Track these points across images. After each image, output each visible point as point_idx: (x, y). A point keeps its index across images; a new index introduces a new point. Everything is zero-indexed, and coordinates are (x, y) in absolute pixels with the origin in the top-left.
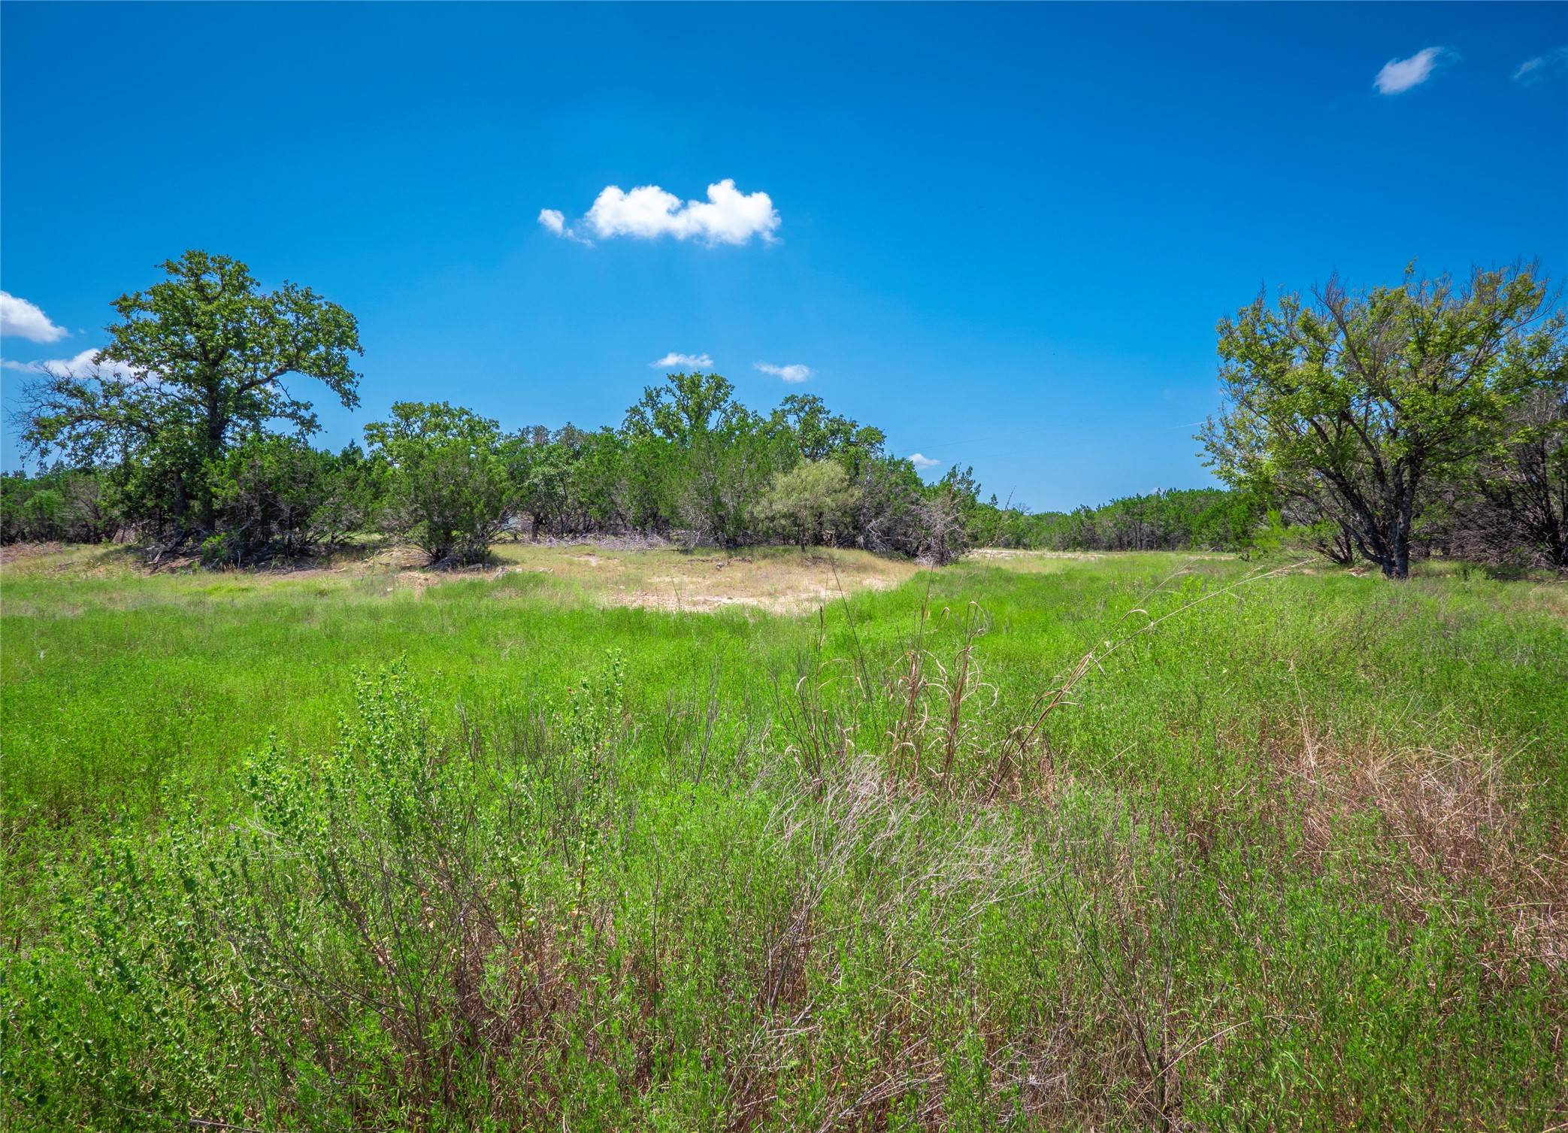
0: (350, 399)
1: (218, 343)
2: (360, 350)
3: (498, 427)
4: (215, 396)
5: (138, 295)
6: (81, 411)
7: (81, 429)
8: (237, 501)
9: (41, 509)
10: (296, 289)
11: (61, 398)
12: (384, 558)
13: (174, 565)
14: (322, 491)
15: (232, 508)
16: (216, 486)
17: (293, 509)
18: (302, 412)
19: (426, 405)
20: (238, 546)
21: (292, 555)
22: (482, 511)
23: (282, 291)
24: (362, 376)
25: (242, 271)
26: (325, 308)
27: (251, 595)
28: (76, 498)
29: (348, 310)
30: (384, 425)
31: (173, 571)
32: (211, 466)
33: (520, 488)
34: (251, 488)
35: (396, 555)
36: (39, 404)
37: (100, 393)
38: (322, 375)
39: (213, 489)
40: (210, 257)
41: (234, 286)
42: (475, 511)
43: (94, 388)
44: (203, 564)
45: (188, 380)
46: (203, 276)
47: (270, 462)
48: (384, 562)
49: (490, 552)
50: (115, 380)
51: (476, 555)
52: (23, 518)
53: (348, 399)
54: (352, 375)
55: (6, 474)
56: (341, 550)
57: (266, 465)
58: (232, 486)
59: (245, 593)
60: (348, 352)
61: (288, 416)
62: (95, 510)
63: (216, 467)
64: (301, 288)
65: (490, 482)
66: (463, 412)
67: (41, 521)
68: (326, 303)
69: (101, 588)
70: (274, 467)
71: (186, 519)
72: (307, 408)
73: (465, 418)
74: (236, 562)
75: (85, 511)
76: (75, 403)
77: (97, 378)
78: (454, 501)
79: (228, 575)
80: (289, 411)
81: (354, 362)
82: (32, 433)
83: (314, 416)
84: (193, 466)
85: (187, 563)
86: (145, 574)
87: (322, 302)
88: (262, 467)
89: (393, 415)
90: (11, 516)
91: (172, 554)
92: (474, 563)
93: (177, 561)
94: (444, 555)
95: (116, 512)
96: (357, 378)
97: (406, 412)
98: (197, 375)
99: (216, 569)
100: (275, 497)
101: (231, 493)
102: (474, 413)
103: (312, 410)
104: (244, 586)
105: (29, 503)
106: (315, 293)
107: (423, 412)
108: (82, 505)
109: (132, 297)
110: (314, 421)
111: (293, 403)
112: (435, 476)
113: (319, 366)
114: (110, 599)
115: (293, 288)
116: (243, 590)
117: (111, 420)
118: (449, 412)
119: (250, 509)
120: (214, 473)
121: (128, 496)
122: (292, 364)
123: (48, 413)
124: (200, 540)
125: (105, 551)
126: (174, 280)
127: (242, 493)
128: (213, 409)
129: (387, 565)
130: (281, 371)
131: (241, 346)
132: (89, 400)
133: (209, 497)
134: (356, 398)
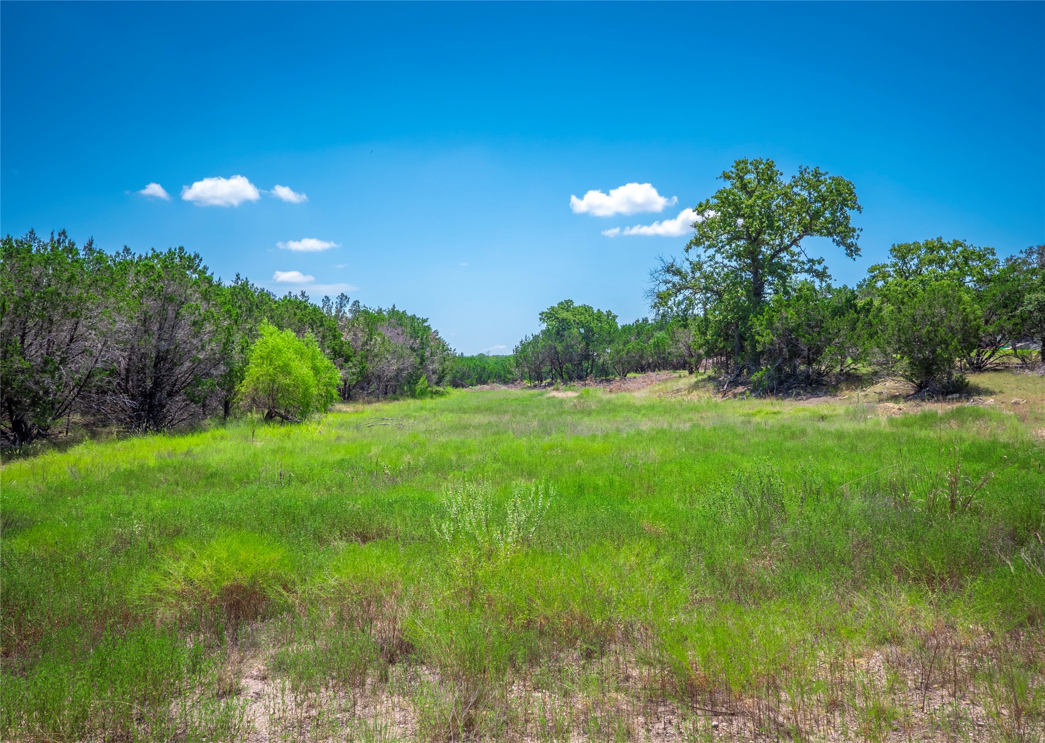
0: (852, 251)
1: (756, 228)
2: (859, 209)
3: (994, 254)
4: (756, 265)
5: (708, 201)
6: (680, 285)
7: (680, 297)
8: (772, 344)
9: (658, 346)
10: (808, 171)
11: (669, 277)
12: (878, 388)
13: (736, 391)
14: (830, 333)
15: (770, 349)
16: (758, 334)
17: (809, 350)
18: (817, 267)
19: (922, 242)
20: (773, 379)
21: (811, 385)
22: (956, 347)
23: (798, 175)
24: (862, 230)
25: (770, 166)
26: (829, 181)
27: (779, 417)
28: (678, 341)
29: (847, 179)
30: (885, 266)
31: (735, 396)
32: (755, 319)
33: (1013, 316)
34: (780, 334)
35: (888, 385)
36: (658, 282)
37: (689, 270)
38: (830, 234)
39: (757, 337)
40: (749, 161)
41: (765, 180)
42: (950, 348)
43: (686, 267)
44: (752, 392)
45: (739, 256)
46: (745, 177)
47: (792, 314)
48: (878, 391)
49: (968, 383)
50: (698, 259)
51: (954, 386)
52: (649, 353)
53: (851, 251)
54: (854, 230)
55: (638, 321)
56: (847, 379)
57: (789, 316)
58: (768, 335)
59: (775, 416)
60: (848, 212)
61: (806, 271)
62: (689, 347)
63: (758, 320)
64: (812, 168)
65: (966, 320)
66: (957, 244)
67: (658, 354)
68: (830, 178)
69: (695, 409)
70: (795, 318)
71: (742, 359)
72: (820, 263)
73: (959, 249)
74: (772, 391)
75: (683, 350)
76: (676, 279)
77: (687, 260)
78: (931, 340)
79: (768, 401)
80: (806, 267)
81: (855, 219)
82: (656, 303)
83: (826, 268)
84: (744, 319)
85: (743, 390)
86: (718, 399)
87: (827, 177)
88: (787, 318)
89: (891, 256)
90: (643, 352)
91: (734, 383)
92: (952, 393)
93: (738, 388)
94: (926, 386)
95: (701, 351)
96: (858, 232)
97: (902, 252)
98: (745, 251)
99: (759, 396)
100: (797, 340)
101: (767, 339)
102: (967, 244)
103: (824, 264)
104: (775, 410)
105: (652, 341)
106: (821, 171)
107: (919, 249)
108: (681, 345)
109: (704, 202)
110: (826, 273)
111: (810, 261)
112: (914, 320)
113: (827, 228)
114: (701, 417)
115: (805, 170)
116: (775, 413)
117: (696, 289)
118: (942, 246)
119: (781, 350)
120: (758, 324)
121: (707, 342)
122: (807, 230)
123: (663, 288)
124: (750, 373)
125: (696, 380)
126: (728, 185)
127: (775, 339)
128: (755, 273)
129: (881, 393)
130: (800, 237)
131: (771, 226)
132: (684, 277)
133: (754, 343)
134: (857, 249)
